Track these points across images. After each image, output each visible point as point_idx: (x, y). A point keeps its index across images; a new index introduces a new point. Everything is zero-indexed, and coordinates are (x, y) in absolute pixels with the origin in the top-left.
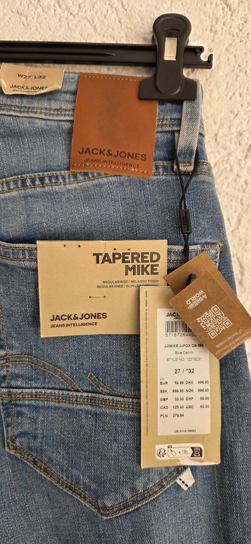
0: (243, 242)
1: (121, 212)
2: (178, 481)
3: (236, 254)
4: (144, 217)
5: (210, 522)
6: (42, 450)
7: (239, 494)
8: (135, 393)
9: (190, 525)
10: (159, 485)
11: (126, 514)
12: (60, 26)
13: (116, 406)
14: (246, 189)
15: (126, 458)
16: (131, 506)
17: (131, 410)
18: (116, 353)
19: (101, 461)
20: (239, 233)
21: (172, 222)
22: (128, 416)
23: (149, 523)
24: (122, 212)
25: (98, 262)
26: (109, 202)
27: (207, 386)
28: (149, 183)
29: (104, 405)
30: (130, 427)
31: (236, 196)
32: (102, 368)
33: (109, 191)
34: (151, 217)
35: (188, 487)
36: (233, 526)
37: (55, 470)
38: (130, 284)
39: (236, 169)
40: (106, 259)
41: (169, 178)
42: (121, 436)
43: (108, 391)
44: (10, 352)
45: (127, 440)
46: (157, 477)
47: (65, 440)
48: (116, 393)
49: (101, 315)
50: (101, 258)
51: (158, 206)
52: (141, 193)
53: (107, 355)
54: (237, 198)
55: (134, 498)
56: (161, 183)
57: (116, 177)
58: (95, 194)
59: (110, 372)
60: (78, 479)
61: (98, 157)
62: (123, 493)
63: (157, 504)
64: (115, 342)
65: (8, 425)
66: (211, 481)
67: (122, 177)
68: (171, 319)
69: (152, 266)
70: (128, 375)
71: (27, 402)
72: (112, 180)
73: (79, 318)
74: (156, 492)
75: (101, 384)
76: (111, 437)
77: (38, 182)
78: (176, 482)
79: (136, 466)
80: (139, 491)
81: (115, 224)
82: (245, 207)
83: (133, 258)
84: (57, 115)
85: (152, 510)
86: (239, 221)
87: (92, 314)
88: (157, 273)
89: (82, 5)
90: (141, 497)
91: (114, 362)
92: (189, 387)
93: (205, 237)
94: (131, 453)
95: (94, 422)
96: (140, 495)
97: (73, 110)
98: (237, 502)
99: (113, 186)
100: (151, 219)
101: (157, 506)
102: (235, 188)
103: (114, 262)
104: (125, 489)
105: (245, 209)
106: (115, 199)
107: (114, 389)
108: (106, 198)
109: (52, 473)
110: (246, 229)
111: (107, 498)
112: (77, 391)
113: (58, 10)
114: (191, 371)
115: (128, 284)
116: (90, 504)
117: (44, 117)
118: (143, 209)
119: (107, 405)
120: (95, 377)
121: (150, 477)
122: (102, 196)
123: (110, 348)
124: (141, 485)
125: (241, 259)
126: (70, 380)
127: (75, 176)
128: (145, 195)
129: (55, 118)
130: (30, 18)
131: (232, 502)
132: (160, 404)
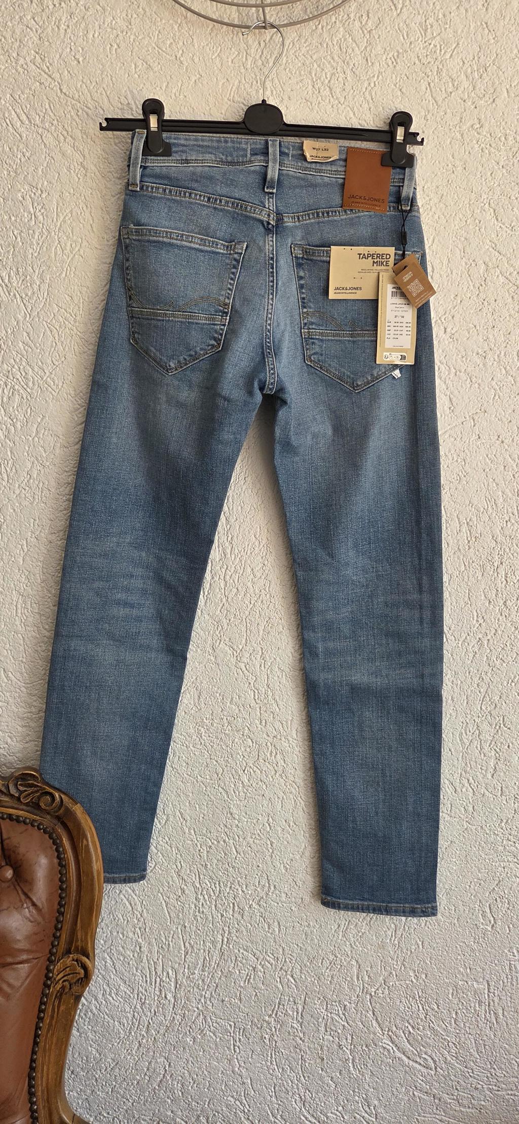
2: (393, 372)
5: (408, 399)
6: (325, 361)
8: (375, 329)
9: (398, 399)
10: (384, 373)
11: (366, 389)
12: (333, 111)
13: (364, 336)
15: (369, 360)
16: (370, 383)
17: (372, 337)
19: (356, 363)
21: (397, 237)
22: (371, 340)
23: (378, 391)
24: (370, 233)
25: (360, 258)
26: (363, 226)
27: (410, 325)
28: (385, 216)
29: (358, 336)
30: (371, 345)
33: (364, 220)
35: (398, 377)
37: (333, 370)
39: (433, 210)
40: (364, 257)
41: (396, 214)
42: (367, 350)
43: (360, 329)
44: (309, 310)
45: (370, 351)
46: (383, 369)
48: (365, 330)
49: (359, 288)
50: (361, 256)
51: (389, 230)
52: (380, 222)
53: (360, 311)
55: (372, 380)
56: (391, 216)
57: (368, 212)
58: (356, 221)
59: (361, 319)
60: (344, 373)
61: (359, 200)
62: (367, 377)
64: (364, 304)
65: (307, 350)
66: (409, 372)
67: (371, 212)
68: (394, 290)
69: (386, 261)
70: (371, 320)
71: (317, 337)
72: (365, 214)
73: (348, 289)
74: (382, 377)
75: (356, 326)
76: (362, 351)
77: (325, 215)
78: (392, 374)
79: (374, 363)
80: (374, 375)
83: (377, 257)
84: (336, 175)
85: (379, 385)
86: (434, 240)
87: (354, 287)
88: (388, 266)
89: (347, 97)
90: (375, 379)
91: (363, 315)
92: (401, 325)
93: (414, 248)
94: (371, 357)
95: (353, 345)
96: (375, 377)
97: (345, 172)
99: (366, 218)
100: (385, 237)
101: (382, 384)
103: (367, 259)
104: (368, 375)
106: (366, 225)
107: (362, 328)
108: (362, 224)
111: (358, 381)
112: (344, 331)
113: (332, 99)
114: (403, 317)
115: (374, 271)
116: (349, 386)
117: (328, 175)
118: (381, 231)
120: (353, 323)
121: (380, 368)
122: (360, 223)
124: (376, 373)
126: (340, 325)
127: (345, 212)
128: (382, 223)
129: (335, 176)
130: (313, 104)
132: (387, 332)
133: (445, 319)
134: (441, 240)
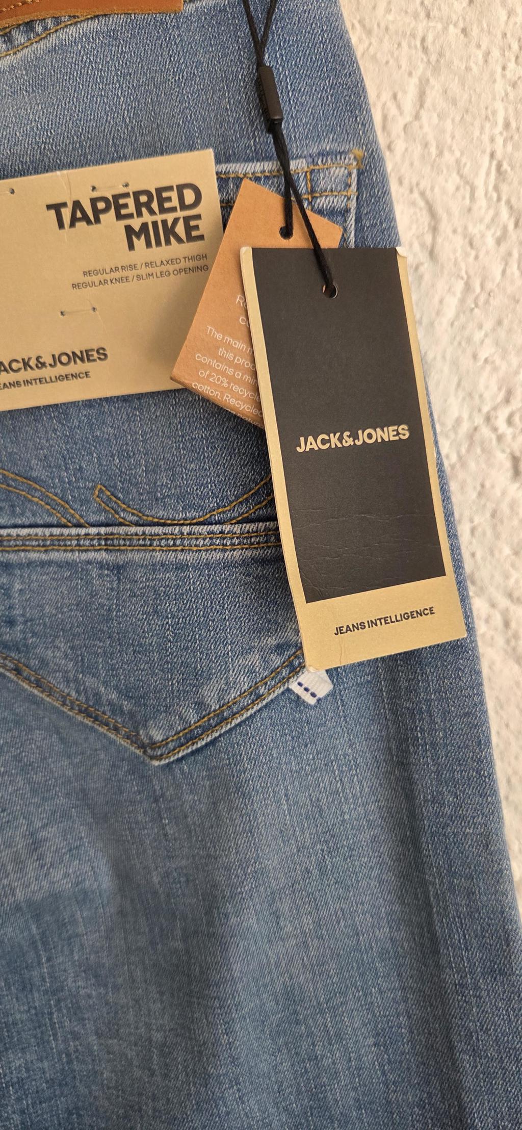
0: (433, 150)
1: (124, 113)
2: (294, 686)
3: (418, 184)
4: (175, 113)
5: (378, 769)
6: (26, 646)
7: (427, 704)
8: (186, 515)
9: (334, 774)
10: (252, 693)
11: (193, 753)
13: (151, 545)
14: (433, 10)
15: (180, 647)
16: (199, 737)
17: (180, 548)
18: (142, 437)
19: (135, 657)
20: (421, 127)
21: (236, 113)
22: (176, 561)
23: (238, 767)
24: (128, 111)
25: (61, 225)
26: (90, 89)
28: (178, 24)
29: (129, 546)
30: (180, 584)
31: (408, 33)
32: (121, 472)
33: (85, 58)
34: (190, 110)
35: (317, 698)
36: (418, 770)
38: (144, 271)
40: (79, 215)
42: (166, 603)
43: (136, 518)
45: (179, 610)
46: (244, 678)
47: (67, 623)
48: (150, 519)
49: (95, 353)
50: (66, 213)
51: (205, 80)
52: (162, 54)
53: (127, 444)
54: (413, 36)
55: (205, 722)
56: (205, 18)
57: (97, 21)
58: (54, 71)
59: (136, 478)
60: (97, 695)
62: (180, 714)
63: (252, 731)
64: (138, 413)
66: (373, 688)
67: (111, 19)
69: (187, 220)
70: (170, 480)
72: (88, 29)
73: (47, 365)
74: (246, 708)
75: (121, 507)
76: (148, 607)
78: (289, 690)
79: (201, 660)
80: (211, 706)
81: (114, 144)
82: (433, 58)
83: (138, 205)
85: (241, 742)
87: (74, 353)
88: (201, 237)
90: (216, 719)
91: (141, 457)
93: (318, 139)
94: (189, 636)
95: (116, 582)
96: (215, 715)
98: (423, 722)
99: (94, 46)
100: (191, 116)
101: (251, 734)
102: (406, 12)
103: (98, 220)
104: (185, 705)
105: (433, 64)
106: (103, 78)
107: (146, 513)
108: (80, 78)
109: (51, 687)
110: (438, 116)
111: (153, 726)
112: (78, 525)
115: (139, 272)
116: (129, 741)
118: (172, 94)
119: (134, 546)
120: (109, 493)
121: (229, 679)
122: (70, 73)
123: (130, 429)
124: (214, 695)
125: (428, 193)
126: (62, 506)
128: (171, 56)
131: (415, 723)
133: (509, 421)
134: (455, 87)
